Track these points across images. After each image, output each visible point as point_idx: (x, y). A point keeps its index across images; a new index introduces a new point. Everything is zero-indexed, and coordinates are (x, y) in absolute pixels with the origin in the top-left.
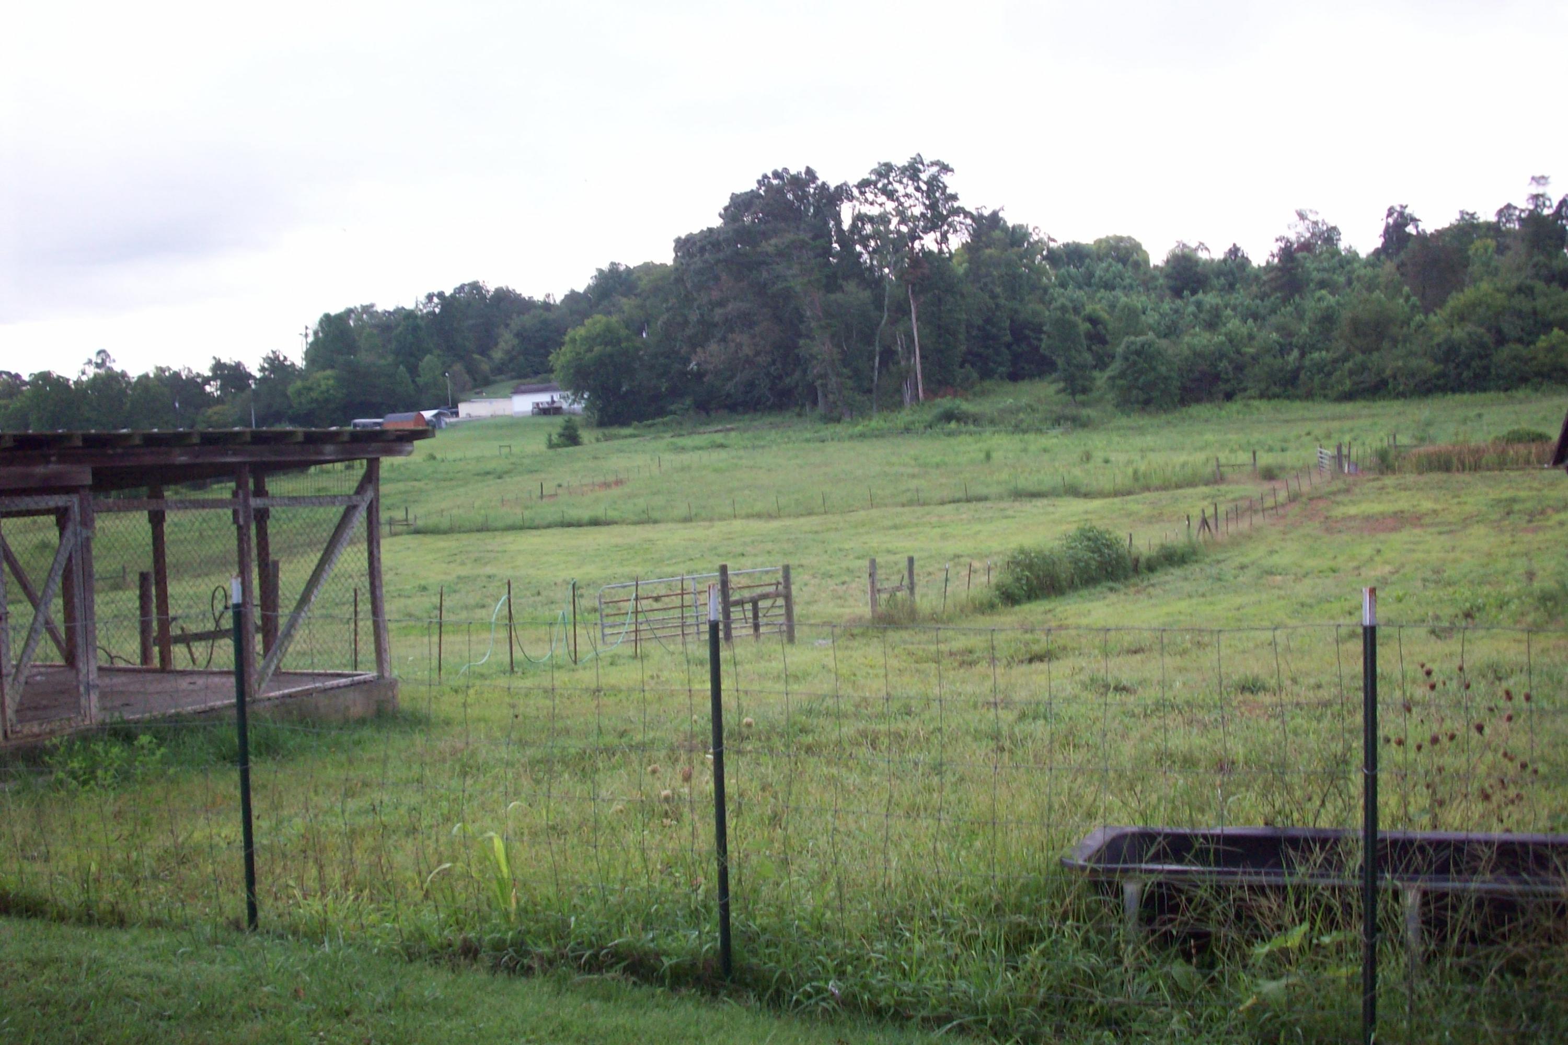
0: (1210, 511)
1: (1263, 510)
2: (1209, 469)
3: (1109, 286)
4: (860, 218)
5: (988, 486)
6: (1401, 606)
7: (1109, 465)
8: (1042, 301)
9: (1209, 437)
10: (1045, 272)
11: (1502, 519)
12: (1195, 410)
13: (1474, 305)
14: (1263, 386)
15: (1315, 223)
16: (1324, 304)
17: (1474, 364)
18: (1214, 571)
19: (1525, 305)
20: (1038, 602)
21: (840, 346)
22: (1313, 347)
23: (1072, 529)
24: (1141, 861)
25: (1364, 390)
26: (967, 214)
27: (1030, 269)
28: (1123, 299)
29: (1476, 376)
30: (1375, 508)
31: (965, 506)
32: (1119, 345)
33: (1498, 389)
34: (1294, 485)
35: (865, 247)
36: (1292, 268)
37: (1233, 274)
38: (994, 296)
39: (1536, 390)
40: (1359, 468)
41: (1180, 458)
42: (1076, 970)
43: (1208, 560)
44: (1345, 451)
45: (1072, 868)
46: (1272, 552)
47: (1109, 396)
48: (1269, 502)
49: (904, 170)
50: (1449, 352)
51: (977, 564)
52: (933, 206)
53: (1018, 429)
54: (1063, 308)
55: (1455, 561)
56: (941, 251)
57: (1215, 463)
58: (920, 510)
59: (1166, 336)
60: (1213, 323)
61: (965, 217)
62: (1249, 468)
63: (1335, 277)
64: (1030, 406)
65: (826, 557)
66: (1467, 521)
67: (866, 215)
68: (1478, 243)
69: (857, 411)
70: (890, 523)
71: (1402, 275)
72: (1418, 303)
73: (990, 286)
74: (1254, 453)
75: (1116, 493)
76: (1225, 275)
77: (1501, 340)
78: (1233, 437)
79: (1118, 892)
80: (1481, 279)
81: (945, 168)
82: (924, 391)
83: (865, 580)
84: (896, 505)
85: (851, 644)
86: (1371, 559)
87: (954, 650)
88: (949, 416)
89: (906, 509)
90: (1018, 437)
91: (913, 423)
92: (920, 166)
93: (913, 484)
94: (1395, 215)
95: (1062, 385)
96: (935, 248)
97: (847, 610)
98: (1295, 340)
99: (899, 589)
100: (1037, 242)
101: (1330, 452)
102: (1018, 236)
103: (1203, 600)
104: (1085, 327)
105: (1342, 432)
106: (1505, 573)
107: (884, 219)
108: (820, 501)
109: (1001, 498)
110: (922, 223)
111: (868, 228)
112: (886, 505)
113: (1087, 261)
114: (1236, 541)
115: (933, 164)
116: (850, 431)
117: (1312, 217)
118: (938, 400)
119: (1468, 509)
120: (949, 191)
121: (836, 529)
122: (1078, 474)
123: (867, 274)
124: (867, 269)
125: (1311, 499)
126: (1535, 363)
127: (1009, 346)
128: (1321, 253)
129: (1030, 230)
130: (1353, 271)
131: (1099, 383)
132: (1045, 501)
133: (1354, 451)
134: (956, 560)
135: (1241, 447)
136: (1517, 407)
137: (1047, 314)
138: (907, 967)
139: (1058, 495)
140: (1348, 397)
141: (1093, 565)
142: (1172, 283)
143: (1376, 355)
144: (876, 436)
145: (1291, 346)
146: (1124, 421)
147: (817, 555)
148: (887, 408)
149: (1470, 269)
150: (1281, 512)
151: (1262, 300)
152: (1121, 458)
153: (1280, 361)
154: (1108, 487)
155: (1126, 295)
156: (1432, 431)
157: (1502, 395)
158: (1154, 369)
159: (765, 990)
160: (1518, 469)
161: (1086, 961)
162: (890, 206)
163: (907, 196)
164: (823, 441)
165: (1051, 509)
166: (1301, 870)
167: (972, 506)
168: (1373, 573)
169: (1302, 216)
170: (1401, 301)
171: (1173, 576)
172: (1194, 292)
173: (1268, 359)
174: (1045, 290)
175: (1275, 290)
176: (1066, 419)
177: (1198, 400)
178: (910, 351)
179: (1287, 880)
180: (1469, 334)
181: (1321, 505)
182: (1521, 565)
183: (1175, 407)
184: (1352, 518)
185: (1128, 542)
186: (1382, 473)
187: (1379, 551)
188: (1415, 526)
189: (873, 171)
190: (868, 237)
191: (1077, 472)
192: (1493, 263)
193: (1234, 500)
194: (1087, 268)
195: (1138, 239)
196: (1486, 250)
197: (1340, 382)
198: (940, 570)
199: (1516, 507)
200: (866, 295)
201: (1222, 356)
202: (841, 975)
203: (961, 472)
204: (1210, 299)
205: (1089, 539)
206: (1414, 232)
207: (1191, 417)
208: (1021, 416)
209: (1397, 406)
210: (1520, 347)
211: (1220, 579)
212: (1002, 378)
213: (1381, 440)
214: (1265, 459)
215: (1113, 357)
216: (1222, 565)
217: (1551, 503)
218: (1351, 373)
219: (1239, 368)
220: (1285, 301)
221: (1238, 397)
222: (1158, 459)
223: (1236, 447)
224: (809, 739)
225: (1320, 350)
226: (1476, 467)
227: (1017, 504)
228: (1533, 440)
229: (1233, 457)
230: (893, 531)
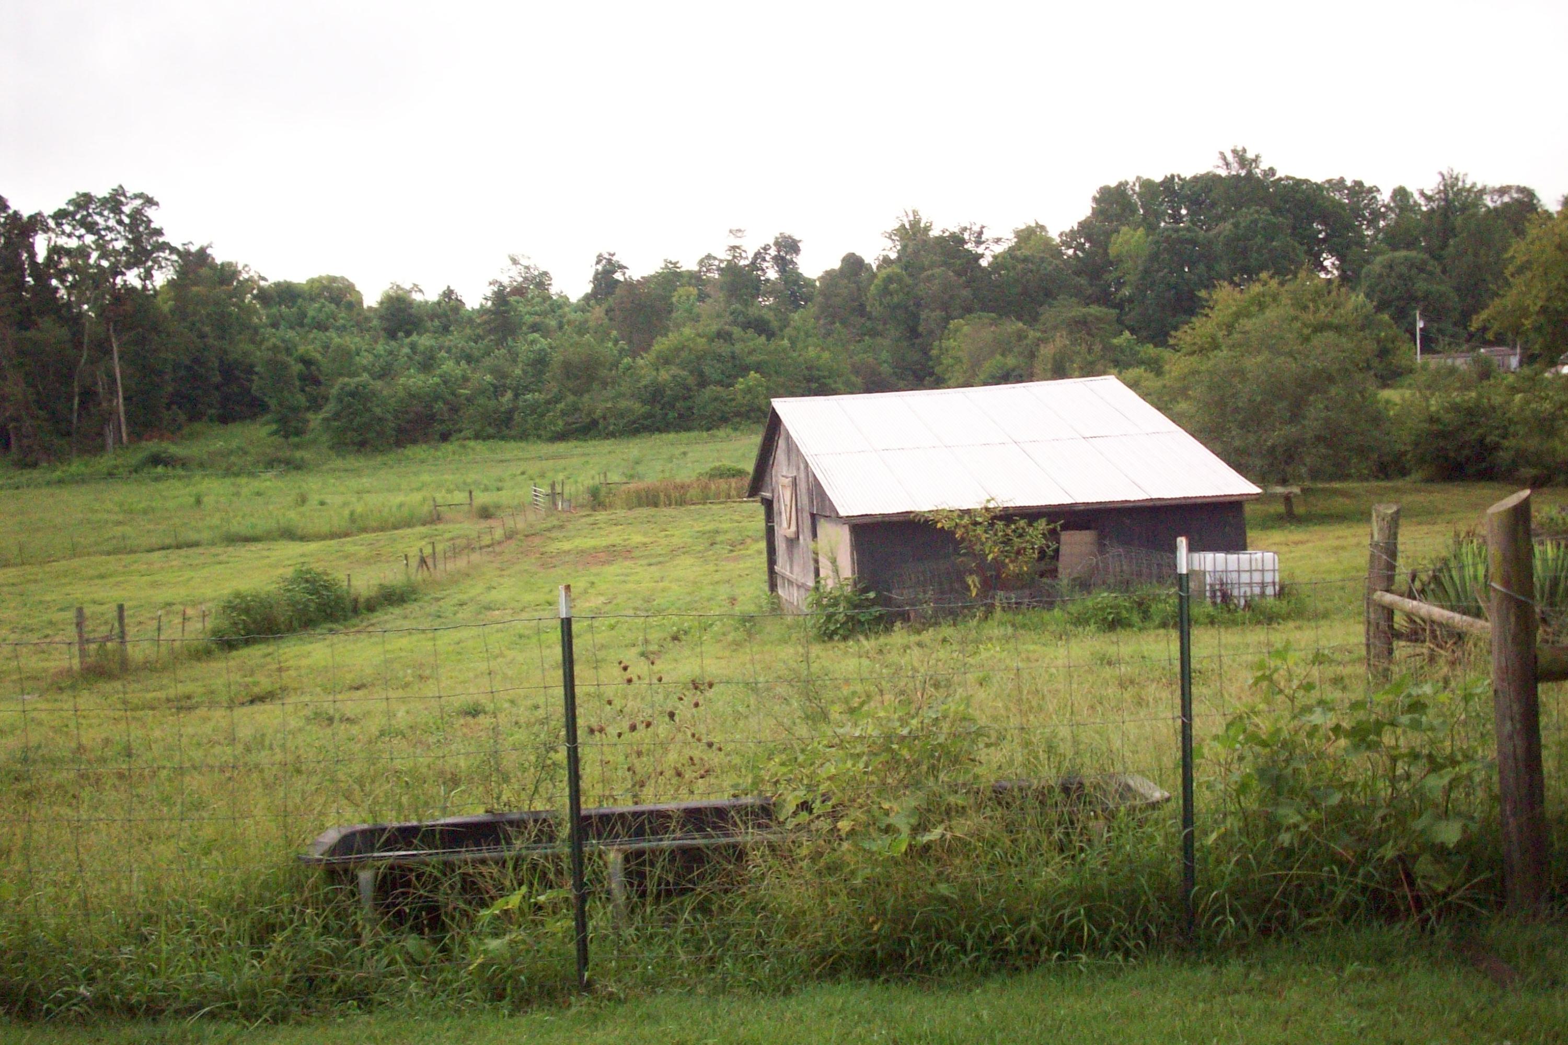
0: (428, 551)
1: (481, 548)
2: (426, 509)
3: (321, 326)
4: (56, 251)
5: (199, 531)
6: (613, 633)
7: (324, 507)
8: (253, 342)
9: (426, 477)
10: (256, 311)
11: (707, 550)
12: (410, 451)
13: (678, 350)
14: (477, 427)
15: (527, 268)
16: (537, 347)
17: (678, 405)
18: (433, 609)
19: (724, 348)
20: (257, 647)
21: (34, 386)
22: (527, 389)
23: (289, 572)
24: (372, 851)
25: (576, 430)
26: (173, 250)
27: (239, 307)
28: (337, 340)
29: (681, 416)
30: (588, 543)
31: (173, 554)
32: (332, 386)
33: (701, 428)
34: (510, 523)
35: (63, 281)
36: (505, 312)
37: (446, 316)
38: (203, 336)
39: (736, 429)
40: (573, 505)
41: (397, 499)
42: (318, 954)
43: (427, 598)
44: (558, 489)
45: (308, 862)
46: (490, 588)
47: (325, 438)
48: (486, 540)
49: (104, 202)
50: (655, 394)
51: (190, 612)
52: (136, 241)
53: (229, 472)
54: (275, 348)
55: (663, 590)
56: (145, 287)
57: (432, 503)
58: (128, 559)
59: (381, 377)
60: (428, 364)
61: (171, 253)
62: (466, 508)
63: (547, 321)
64: (242, 449)
65: (25, 610)
66: (675, 552)
67: (62, 248)
68: (681, 291)
69: (54, 456)
70: (96, 573)
71: (611, 319)
72: (626, 347)
73: (198, 325)
74: (471, 493)
75: (333, 536)
76: (439, 317)
77: (703, 383)
78: (449, 477)
79: (354, 879)
80: (684, 325)
81: (150, 202)
82: (129, 435)
83: (72, 631)
84: (102, 553)
85: (59, 697)
86: (586, 592)
87: (172, 696)
88: (156, 460)
89: (111, 558)
90: (228, 481)
91: (116, 467)
92: (123, 199)
93: (118, 531)
94: (604, 262)
95: (274, 427)
96: (138, 284)
97: (52, 664)
98: (508, 381)
99: (108, 639)
100: (247, 280)
101: (544, 490)
102: (227, 274)
103: (423, 636)
104: (297, 368)
105: (556, 471)
106: (709, 600)
107: (83, 252)
108: (16, 552)
109: (213, 544)
110: (124, 258)
111: (65, 262)
112: (89, 554)
113: (300, 300)
114: (454, 579)
115: (136, 196)
116: (48, 476)
117: (525, 262)
118: (144, 444)
119: (676, 541)
120: (153, 226)
121: (36, 581)
122: (293, 516)
123: (64, 311)
124: (64, 305)
125: (527, 536)
126: (734, 404)
127: (217, 387)
128: (533, 298)
129: (240, 268)
130: (563, 316)
131: (312, 425)
132: (260, 545)
133: (567, 490)
134: (168, 608)
135: (458, 488)
136: (719, 446)
137: (259, 355)
138: (155, 967)
139: (274, 539)
140: (561, 437)
141: (312, 607)
142: (385, 324)
143: (586, 397)
144: (77, 482)
145: (505, 388)
146: (339, 463)
147: (15, 608)
148: (89, 452)
149: (674, 315)
150: (498, 549)
151: (476, 343)
152: (337, 500)
153: (493, 403)
154: (325, 529)
155: (340, 337)
156: (640, 469)
157: (705, 434)
158: (368, 410)
159: (14, 1003)
160: (721, 503)
161: (326, 945)
162: (89, 239)
163: (108, 229)
164: (17, 488)
165: (266, 553)
166: (518, 844)
167: (183, 552)
168: (587, 604)
169: (515, 262)
170: (610, 344)
171: (391, 616)
172: (408, 334)
173: (482, 400)
174: (256, 331)
175: (490, 331)
176: (280, 461)
177: (414, 442)
178: (113, 392)
179: (506, 854)
180: (674, 377)
181: (537, 541)
182: (724, 592)
183: (391, 449)
184: (568, 552)
185: (346, 583)
186: (594, 509)
187: (593, 583)
188: (626, 558)
189: (70, 202)
190: (65, 272)
191: (292, 514)
192: (696, 310)
193: (452, 539)
194: (299, 308)
195: (352, 280)
196: (688, 297)
197: (552, 422)
198: (152, 619)
199: (719, 538)
200: (63, 333)
201: (437, 398)
202: (91, 980)
203: (170, 518)
204: (424, 341)
205: (307, 581)
206: (622, 279)
207: (408, 458)
208: (233, 459)
209: (607, 445)
210: (719, 389)
211: (439, 617)
212: (211, 420)
213: (593, 478)
214: (482, 498)
215: (327, 399)
216: (441, 603)
217: (750, 534)
218: (563, 413)
219: (454, 410)
220: (500, 343)
221: (453, 438)
222: (374, 500)
223: (451, 487)
224: (26, 786)
225: (533, 391)
226: (682, 502)
227: (230, 549)
228: (734, 476)
229: (449, 496)
230: (97, 581)
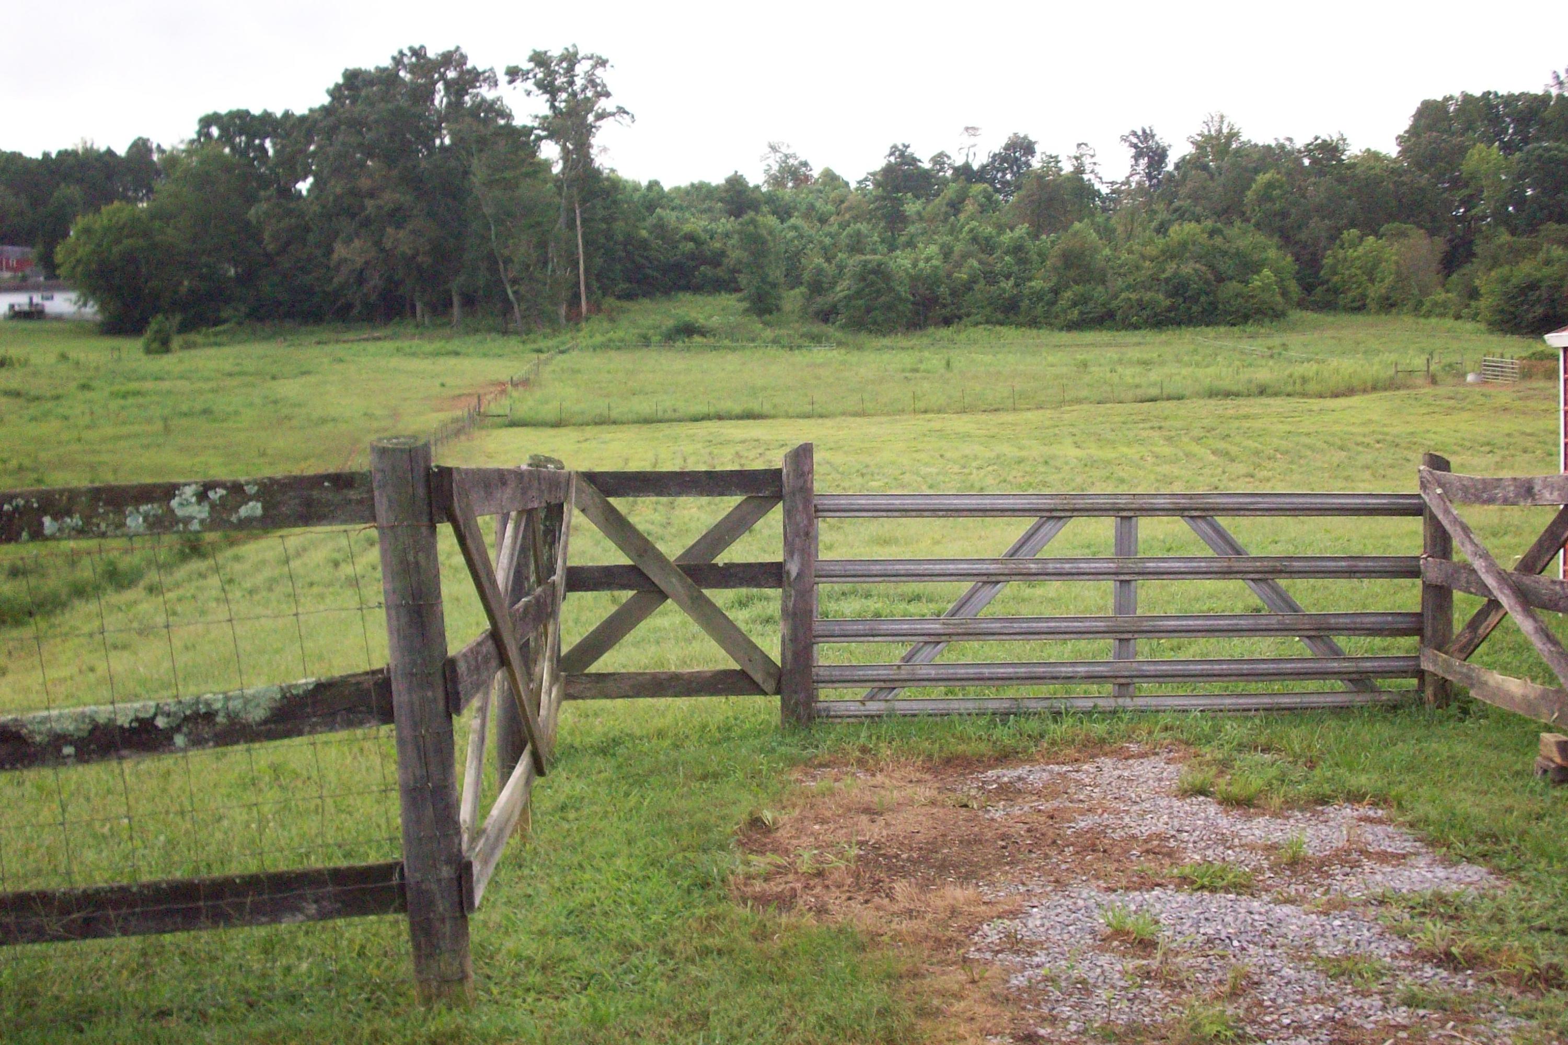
17: (1202, 299)
25: (1093, 320)
29: (1204, 311)
50: (1178, 286)
77: (1219, 278)
81: (602, 63)
82: (587, 304)
88: (689, 330)
91: (645, 335)
92: (575, 59)
115: (589, 57)
117: (784, 150)
158: (891, 289)
169: (774, 149)
173: (983, 286)
180: (1196, 272)
218: (1075, 303)
219: (955, 294)
225: (1030, 278)
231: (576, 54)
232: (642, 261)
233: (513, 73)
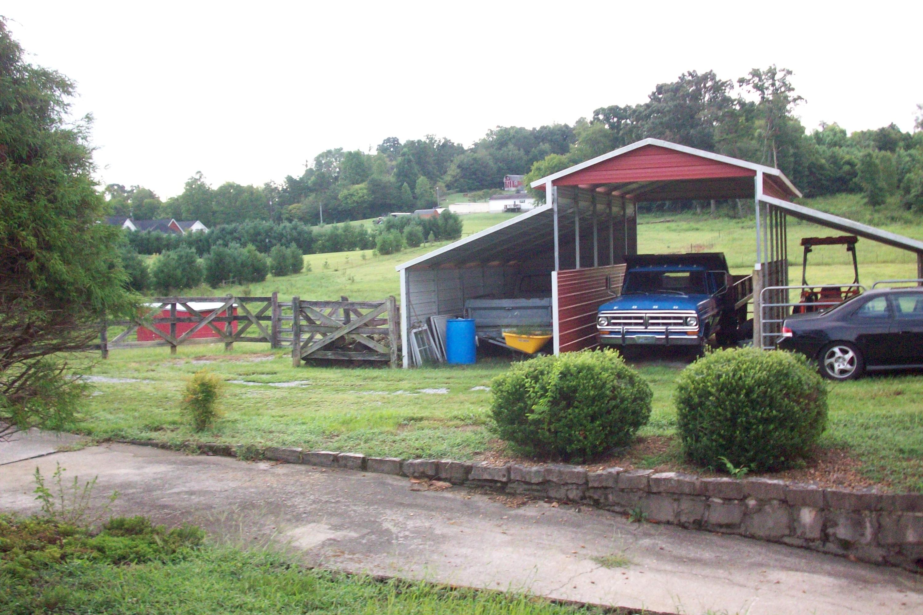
81: (790, 73)
95: (866, 200)
163: (767, 88)
231: (775, 69)
232: (820, 177)
233: (742, 81)
